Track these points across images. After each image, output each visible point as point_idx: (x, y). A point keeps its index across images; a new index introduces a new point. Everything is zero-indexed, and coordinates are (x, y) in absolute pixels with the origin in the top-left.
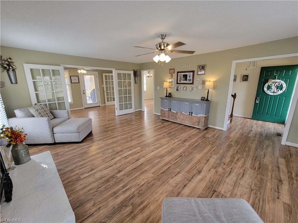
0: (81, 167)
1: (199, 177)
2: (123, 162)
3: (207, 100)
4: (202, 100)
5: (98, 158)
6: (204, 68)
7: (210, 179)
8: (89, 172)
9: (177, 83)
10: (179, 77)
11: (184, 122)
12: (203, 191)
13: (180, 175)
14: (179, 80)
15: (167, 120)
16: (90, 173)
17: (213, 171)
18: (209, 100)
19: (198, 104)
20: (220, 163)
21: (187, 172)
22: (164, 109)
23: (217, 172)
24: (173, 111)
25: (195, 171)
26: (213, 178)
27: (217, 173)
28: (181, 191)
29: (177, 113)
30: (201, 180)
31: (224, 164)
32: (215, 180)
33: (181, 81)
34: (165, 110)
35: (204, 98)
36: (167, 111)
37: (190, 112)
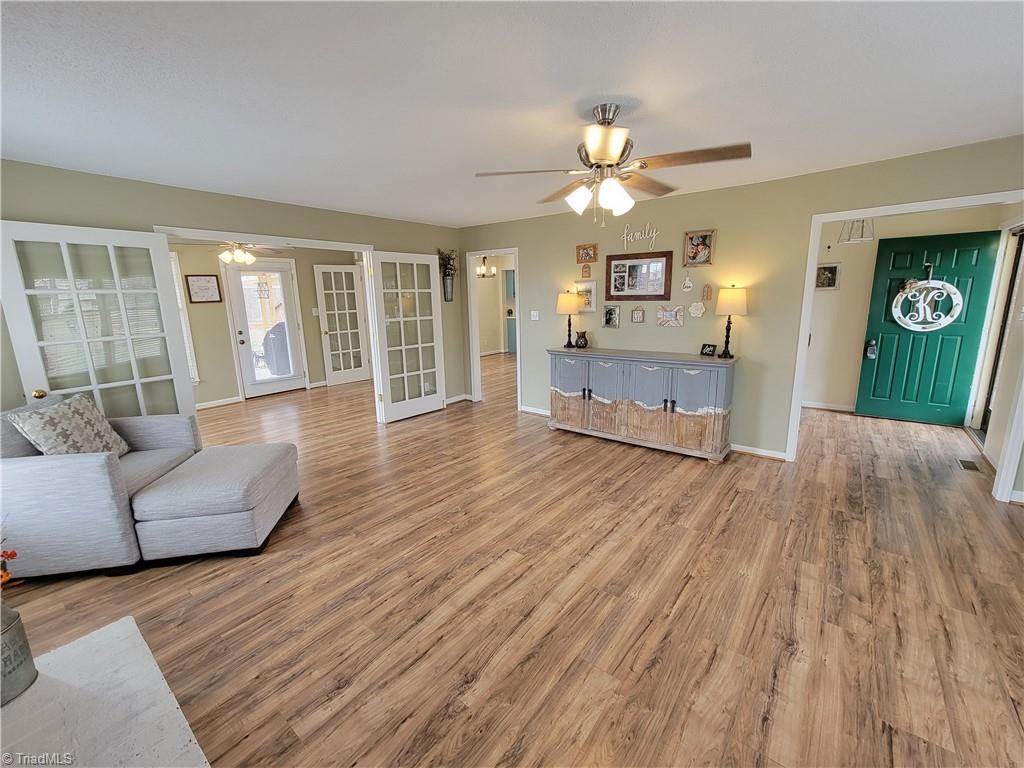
0: (287, 675)
1: (799, 668)
2: (468, 627)
3: (726, 354)
4: (706, 354)
5: (351, 620)
6: (707, 241)
7: (845, 676)
8: (330, 699)
9: (609, 297)
10: (613, 275)
11: (643, 437)
12: (846, 736)
13: (724, 667)
14: (616, 287)
15: (578, 431)
16: (337, 704)
17: (836, 632)
18: (731, 353)
19: (697, 372)
20: (842, 596)
21: (743, 650)
22: (563, 393)
23: (849, 635)
24: (600, 399)
25: (772, 645)
26: (853, 670)
27: (853, 642)
28: (762, 746)
29: (614, 407)
30: (814, 681)
31: (860, 599)
32: (862, 673)
33: (622, 290)
34: (567, 395)
35: (715, 347)
36: (576, 398)
37: (666, 401)
